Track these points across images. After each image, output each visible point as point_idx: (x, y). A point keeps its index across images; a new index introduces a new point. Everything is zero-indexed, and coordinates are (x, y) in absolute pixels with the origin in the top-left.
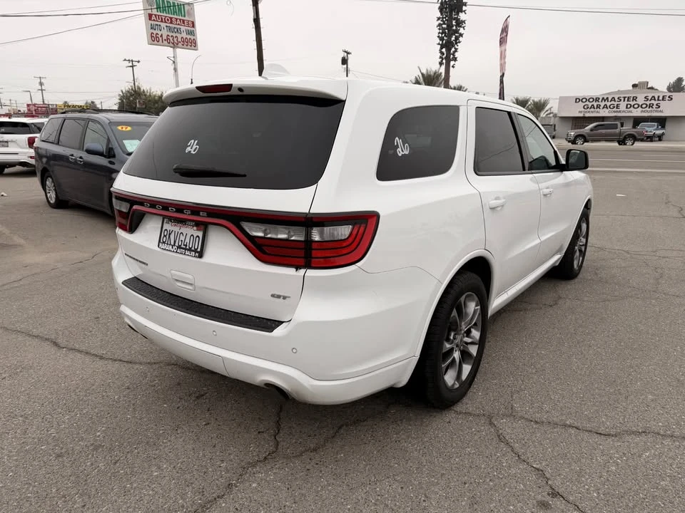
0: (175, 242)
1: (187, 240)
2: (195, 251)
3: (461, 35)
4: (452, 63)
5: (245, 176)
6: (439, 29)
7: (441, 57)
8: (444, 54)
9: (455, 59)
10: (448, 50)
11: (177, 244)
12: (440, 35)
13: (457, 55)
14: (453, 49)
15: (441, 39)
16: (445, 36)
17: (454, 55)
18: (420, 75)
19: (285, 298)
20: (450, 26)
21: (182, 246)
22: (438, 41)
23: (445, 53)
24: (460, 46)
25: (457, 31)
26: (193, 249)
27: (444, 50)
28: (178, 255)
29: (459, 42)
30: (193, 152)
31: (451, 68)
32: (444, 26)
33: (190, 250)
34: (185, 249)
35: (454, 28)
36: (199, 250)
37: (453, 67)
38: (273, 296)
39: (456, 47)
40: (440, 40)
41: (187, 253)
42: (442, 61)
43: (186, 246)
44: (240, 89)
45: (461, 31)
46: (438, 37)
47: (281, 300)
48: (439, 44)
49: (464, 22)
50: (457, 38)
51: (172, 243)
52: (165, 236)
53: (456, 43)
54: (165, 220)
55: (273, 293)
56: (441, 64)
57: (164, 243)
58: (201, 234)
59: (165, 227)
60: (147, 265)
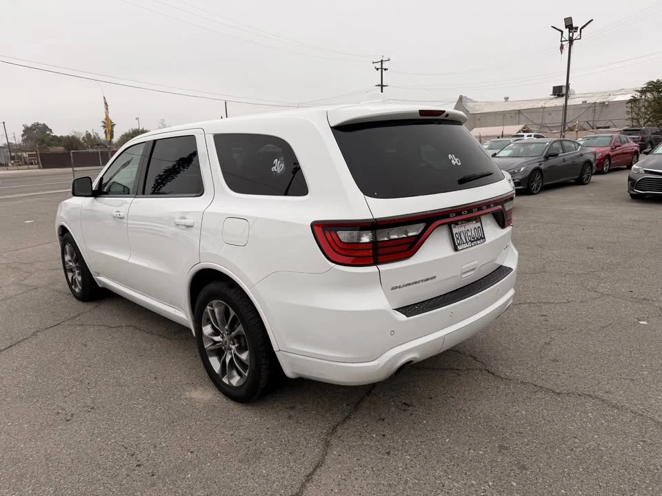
1: (473, 233)
2: (481, 238)
11: (468, 241)
21: (472, 240)
26: (479, 237)
28: (474, 248)
30: (458, 164)
33: (478, 239)
34: (476, 240)
36: (483, 236)
41: (479, 242)
43: (474, 238)
44: (447, 115)
51: (465, 241)
52: (458, 239)
54: (453, 226)
57: (459, 244)
58: (479, 224)
59: (455, 230)
60: (435, 277)
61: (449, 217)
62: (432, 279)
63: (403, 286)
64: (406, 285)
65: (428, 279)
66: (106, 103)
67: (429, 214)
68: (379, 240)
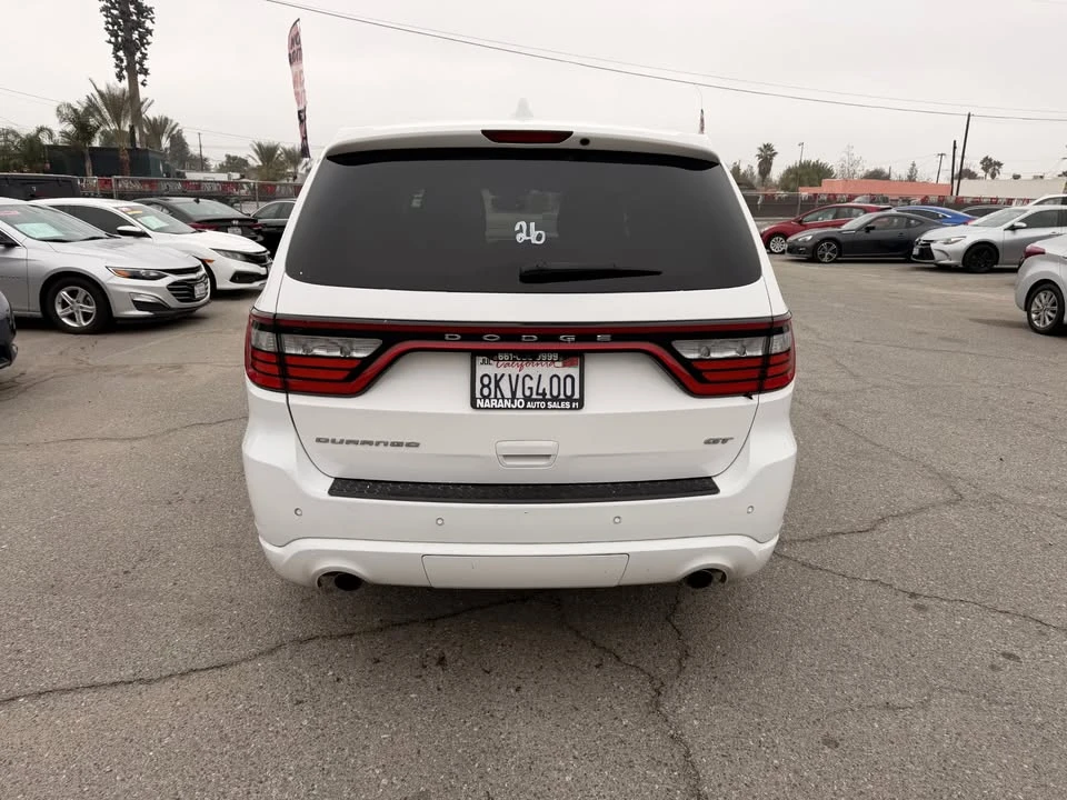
0: (514, 393)
1: (545, 385)
2: (569, 399)
3: (149, 32)
4: (141, 78)
5: (658, 273)
6: (107, 16)
7: (117, 66)
8: (122, 61)
9: (146, 72)
10: (130, 55)
11: (519, 394)
12: (110, 27)
13: (146, 64)
14: (138, 55)
15: (114, 34)
16: (119, 29)
17: (142, 65)
18: (96, 94)
19: (724, 441)
20: (125, 14)
21: (534, 396)
22: (107, 36)
23: (124, 58)
24: (149, 50)
25: (140, 25)
26: (562, 397)
27: (121, 53)
28: (532, 413)
29: (148, 43)
30: (534, 241)
31: (140, 86)
32: (115, 12)
33: (555, 399)
35: (134, 18)
36: (577, 396)
37: (143, 84)
38: (707, 442)
39: (144, 51)
40: (112, 36)
42: (121, 71)
43: (544, 394)
44: (585, 141)
45: (148, 24)
46: (107, 29)
47: (719, 445)
48: (110, 42)
49: (151, 10)
50: (142, 37)
51: (509, 395)
52: (485, 386)
53: (143, 45)
54: (480, 358)
55: (706, 438)
56: (120, 77)
57: (484, 397)
58: (575, 372)
59: (481, 370)
60: (417, 445)
61: (443, 339)
62: (408, 445)
63: (341, 442)
64: (349, 442)
65: (399, 444)
66: (702, 120)
67: (386, 325)
68: (287, 352)
